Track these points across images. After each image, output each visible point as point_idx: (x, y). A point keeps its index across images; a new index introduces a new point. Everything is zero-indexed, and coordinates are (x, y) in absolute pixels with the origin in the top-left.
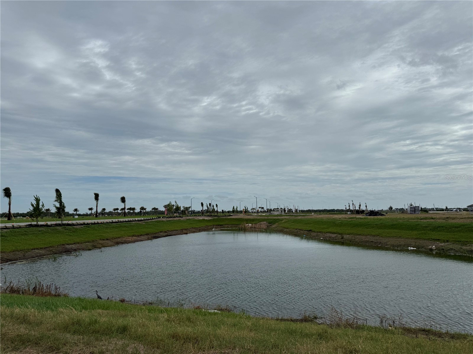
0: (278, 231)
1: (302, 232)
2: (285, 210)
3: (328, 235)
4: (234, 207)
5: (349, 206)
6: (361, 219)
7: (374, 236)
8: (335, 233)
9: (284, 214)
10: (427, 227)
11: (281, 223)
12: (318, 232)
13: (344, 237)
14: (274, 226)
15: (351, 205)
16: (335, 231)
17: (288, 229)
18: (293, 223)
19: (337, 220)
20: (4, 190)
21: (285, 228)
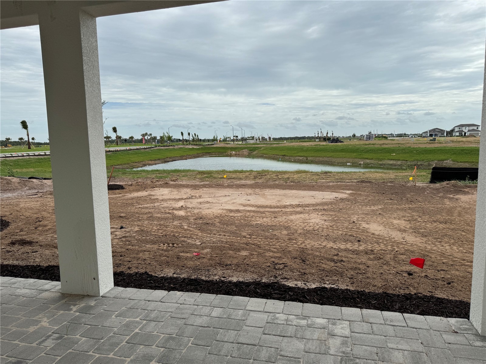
0: (259, 157)
1: (278, 156)
2: (259, 139)
3: (297, 158)
4: (214, 136)
5: (318, 134)
6: (323, 145)
7: (328, 157)
8: (302, 156)
9: (259, 143)
10: (363, 150)
11: (261, 150)
12: (290, 156)
13: (308, 159)
14: (255, 153)
15: (320, 133)
16: (302, 155)
17: (267, 155)
18: (271, 150)
19: (305, 147)
20: (21, 123)
21: (264, 154)
